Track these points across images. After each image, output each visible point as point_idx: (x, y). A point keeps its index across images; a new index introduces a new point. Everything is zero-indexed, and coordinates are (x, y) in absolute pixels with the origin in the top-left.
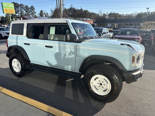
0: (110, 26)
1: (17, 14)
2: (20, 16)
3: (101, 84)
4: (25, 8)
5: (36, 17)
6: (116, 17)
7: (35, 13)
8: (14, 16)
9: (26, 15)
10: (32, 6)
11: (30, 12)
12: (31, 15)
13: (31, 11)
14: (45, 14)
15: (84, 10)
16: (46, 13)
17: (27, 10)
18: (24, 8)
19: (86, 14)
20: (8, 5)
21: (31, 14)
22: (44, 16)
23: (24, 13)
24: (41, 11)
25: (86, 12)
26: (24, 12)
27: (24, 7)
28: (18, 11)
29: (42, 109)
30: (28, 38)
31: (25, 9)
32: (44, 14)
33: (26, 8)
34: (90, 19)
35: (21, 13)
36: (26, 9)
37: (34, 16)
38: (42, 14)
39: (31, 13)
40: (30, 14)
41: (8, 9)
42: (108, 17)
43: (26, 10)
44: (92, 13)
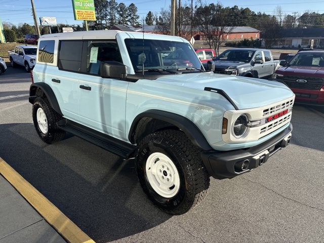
0: (299, 45)
1: (104, 22)
2: (108, 25)
3: (165, 173)
4: (119, 9)
5: (138, 26)
6: (317, 24)
7: (138, 17)
8: (98, 24)
9: (119, 23)
10: (132, 5)
11: (127, 17)
12: (129, 23)
13: (130, 15)
14: (157, 20)
15: (242, 9)
16: (158, 17)
17: (123, 11)
18: (116, 9)
19: (245, 18)
20: (83, 3)
21: (129, 21)
22: (154, 23)
23: (117, 19)
24: (150, 14)
25: (245, 12)
26: (117, 16)
27: (116, 7)
28: (106, 15)
29: (35, 208)
30: (60, 69)
31: (118, 11)
32: (154, 20)
33: (121, 9)
34: (254, 27)
35: (111, 19)
36: (120, 11)
37: (135, 25)
38: (150, 19)
39: (129, 17)
40: (127, 19)
41: (84, 11)
42: (297, 23)
43: (121, 13)
44: (260, 16)
